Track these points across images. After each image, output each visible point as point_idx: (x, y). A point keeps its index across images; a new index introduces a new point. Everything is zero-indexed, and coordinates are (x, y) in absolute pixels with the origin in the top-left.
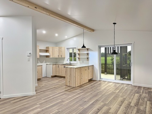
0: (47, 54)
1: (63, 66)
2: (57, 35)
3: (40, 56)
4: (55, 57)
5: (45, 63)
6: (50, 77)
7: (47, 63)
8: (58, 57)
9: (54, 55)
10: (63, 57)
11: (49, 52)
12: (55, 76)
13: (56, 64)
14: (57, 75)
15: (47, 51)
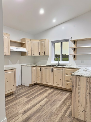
0: (23, 50)
1: (49, 69)
2: (42, 12)
3: (12, 52)
4: (35, 55)
5: (20, 63)
6: (28, 85)
7: (22, 63)
8: (38, 55)
9: (32, 52)
10: (46, 55)
11: (25, 47)
12: (36, 84)
13: (37, 65)
14: (38, 82)
15: (22, 45)
